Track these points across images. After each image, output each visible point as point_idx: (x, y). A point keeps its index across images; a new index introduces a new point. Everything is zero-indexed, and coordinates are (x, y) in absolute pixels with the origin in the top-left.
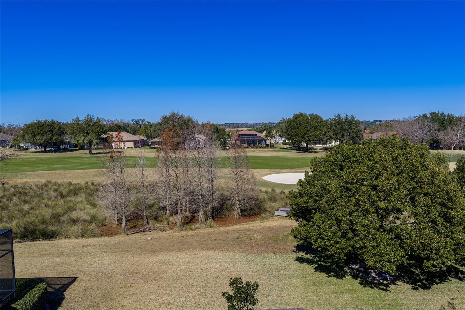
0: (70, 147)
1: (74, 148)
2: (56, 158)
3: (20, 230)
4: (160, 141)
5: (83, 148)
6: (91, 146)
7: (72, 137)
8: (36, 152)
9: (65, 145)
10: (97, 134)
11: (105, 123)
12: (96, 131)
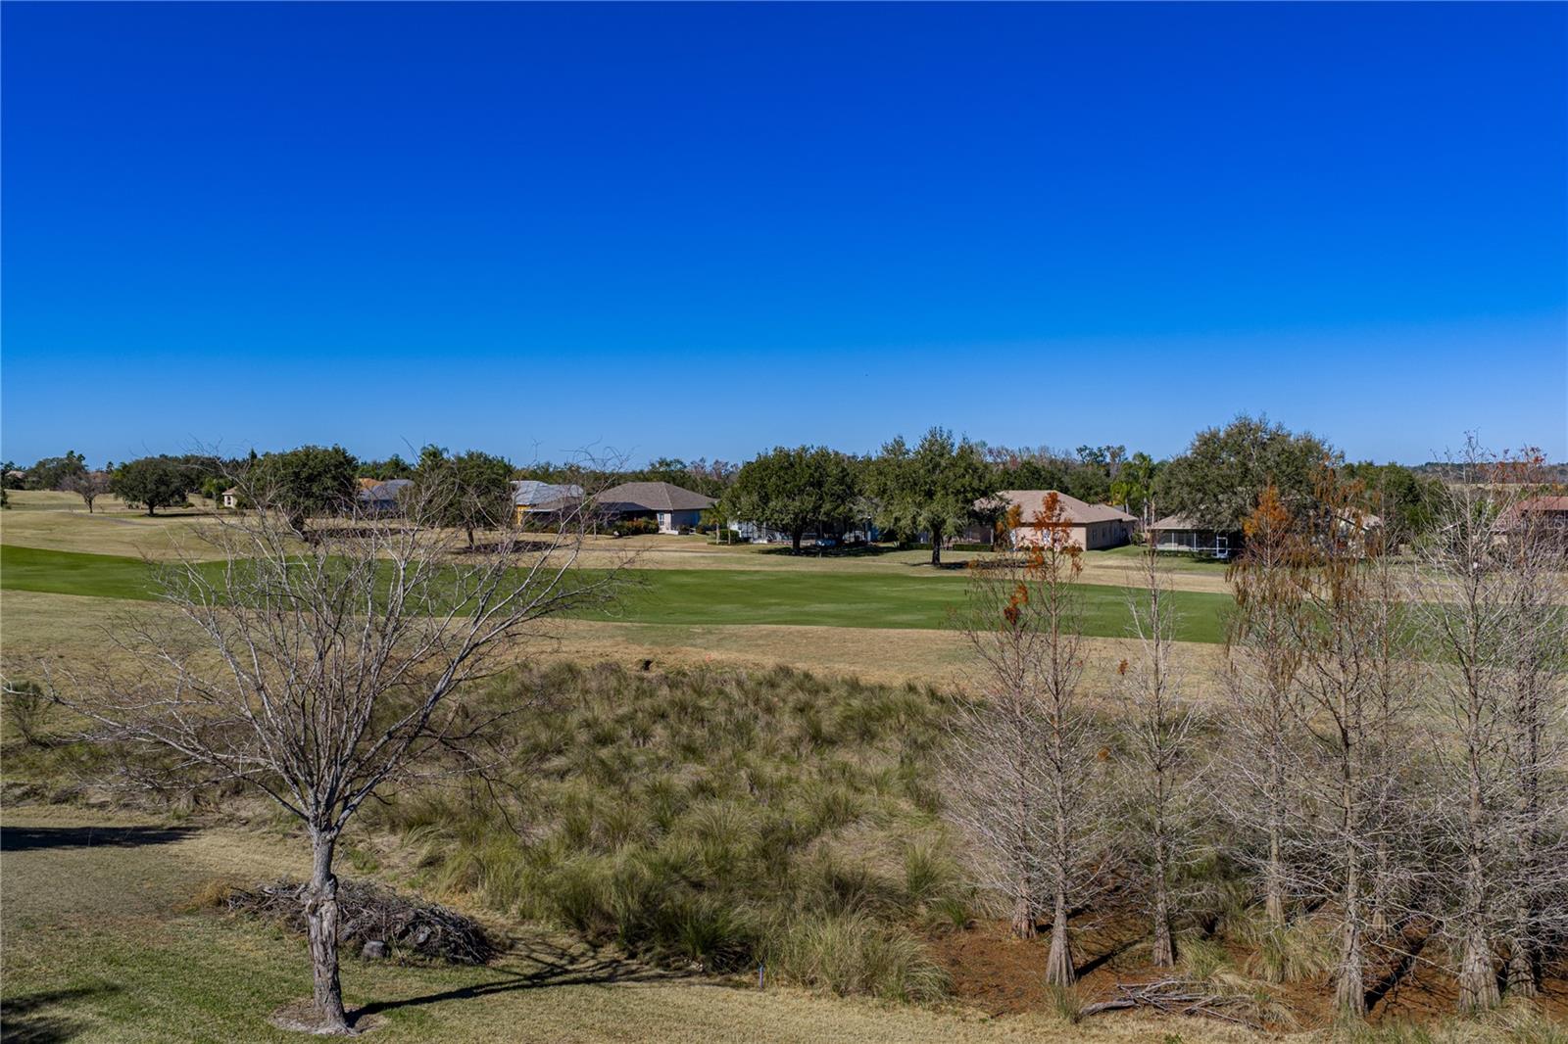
0: (874, 540)
1: (884, 542)
2: (825, 576)
3: (626, 904)
4: (1188, 526)
5: (914, 544)
6: (938, 539)
7: (877, 506)
8: (769, 552)
9: (857, 532)
10: (961, 497)
11: (989, 459)
12: (959, 486)
